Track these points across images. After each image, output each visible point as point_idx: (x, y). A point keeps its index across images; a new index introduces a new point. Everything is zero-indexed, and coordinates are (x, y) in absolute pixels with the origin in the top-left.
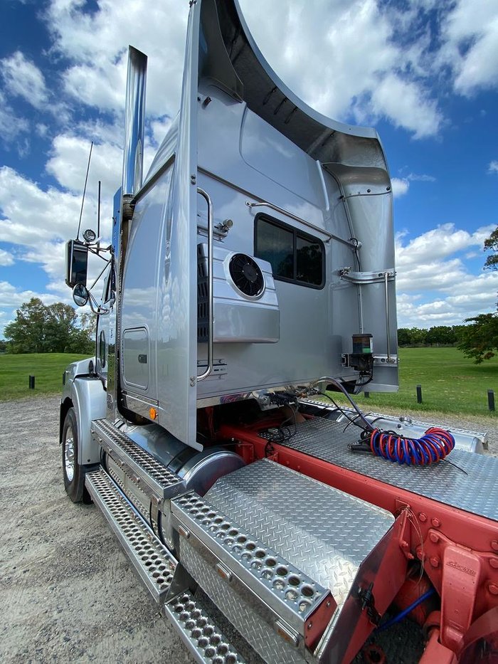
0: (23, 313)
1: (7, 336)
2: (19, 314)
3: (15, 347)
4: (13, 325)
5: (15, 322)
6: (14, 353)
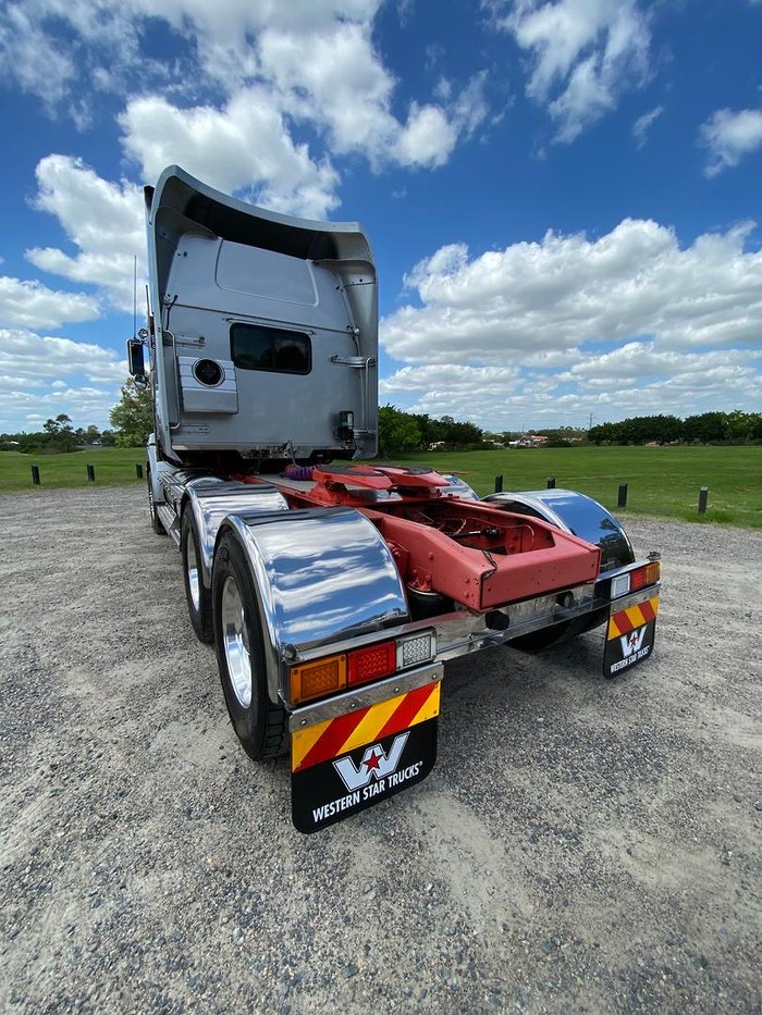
0: (129, 391)
1: (114, 423)
2: (124, 393)
3: (125, 438)
4: (119, 409)
5: (120, 404)
6: (125, 447)
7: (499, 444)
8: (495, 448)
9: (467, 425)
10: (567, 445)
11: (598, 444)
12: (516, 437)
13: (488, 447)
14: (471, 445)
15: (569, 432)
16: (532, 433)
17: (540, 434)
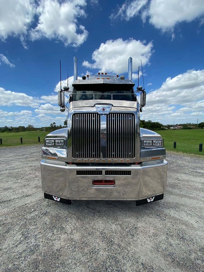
7: (166, 128)
8: (166, 130)
9: (157, 123)
10: (190, 128)
11: (202, 128)
12: (172, 126)
13: (163, 129)
14: (158, 129)
15: (190, 124)
16: (177, 125)
17: (180, 125)
